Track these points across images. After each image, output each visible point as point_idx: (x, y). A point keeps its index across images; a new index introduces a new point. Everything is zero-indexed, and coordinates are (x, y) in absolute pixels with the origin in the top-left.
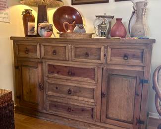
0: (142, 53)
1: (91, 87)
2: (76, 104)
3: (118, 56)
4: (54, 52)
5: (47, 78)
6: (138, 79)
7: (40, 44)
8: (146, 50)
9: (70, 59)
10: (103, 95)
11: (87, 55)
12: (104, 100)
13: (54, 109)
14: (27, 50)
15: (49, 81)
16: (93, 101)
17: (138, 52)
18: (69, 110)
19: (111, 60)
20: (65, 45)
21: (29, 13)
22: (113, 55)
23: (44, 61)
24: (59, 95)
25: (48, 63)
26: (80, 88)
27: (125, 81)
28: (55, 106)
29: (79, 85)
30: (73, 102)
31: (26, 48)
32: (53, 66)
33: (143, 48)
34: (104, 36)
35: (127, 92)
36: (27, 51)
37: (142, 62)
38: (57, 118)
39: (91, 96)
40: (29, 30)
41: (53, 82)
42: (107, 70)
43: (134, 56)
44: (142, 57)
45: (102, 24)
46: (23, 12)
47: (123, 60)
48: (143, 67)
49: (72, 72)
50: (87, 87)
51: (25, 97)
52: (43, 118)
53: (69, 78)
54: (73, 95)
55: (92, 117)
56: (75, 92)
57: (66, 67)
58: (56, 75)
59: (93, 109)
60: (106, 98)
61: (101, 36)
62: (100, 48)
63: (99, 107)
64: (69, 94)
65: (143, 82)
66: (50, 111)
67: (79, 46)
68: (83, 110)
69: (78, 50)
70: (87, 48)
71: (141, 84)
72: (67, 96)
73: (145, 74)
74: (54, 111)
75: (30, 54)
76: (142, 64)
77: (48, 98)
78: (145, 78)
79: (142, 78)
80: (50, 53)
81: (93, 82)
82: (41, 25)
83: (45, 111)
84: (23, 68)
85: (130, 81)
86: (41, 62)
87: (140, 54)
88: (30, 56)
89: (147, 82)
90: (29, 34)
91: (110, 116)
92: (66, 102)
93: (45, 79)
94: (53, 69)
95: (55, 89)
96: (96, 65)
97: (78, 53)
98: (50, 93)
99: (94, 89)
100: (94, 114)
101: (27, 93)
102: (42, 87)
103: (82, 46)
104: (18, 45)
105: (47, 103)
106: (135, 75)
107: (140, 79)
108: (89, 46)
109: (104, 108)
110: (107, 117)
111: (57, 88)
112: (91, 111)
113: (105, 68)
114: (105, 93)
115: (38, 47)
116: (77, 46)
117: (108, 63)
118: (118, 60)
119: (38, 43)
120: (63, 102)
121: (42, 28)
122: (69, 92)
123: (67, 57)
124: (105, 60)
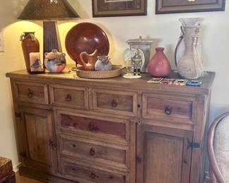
0: (191, 106)
1: (120, 148)
2: (101, 169)
3: (158, 108)
4: (69, 98)
5: (60, 132)
6: (186, 141)
7: (48, 86)
8: (195, 103)
9: (91, 107)
10: (138, 159)
11: (114, 104)
12: (140, 166)
13: (72, 172)
15: (63, 136)
16: (124, 166)
17: (185, 105)
18: (93, 175)
20: (83, 89)
21: (30, 37)
22: (150, 106)
23: (54, 109)
24: (77, 155)
25: (61, 112)
26: (106, 147)
27: (168, 142)
28: (74, 169)
29: (105, 145)
30: (97, 166)
31: (29, 90)
32: (68, 116)
33: (192, 99)
34: (139, 75)
35: (170, 157)
36: (31, 94)
37: (191, 119)
39: (122, 159)
40: (31, 64)
41: (68, 138)
42: (142, 126)
43: (179, 110)
44: (190, 112)
45: (134, 57)
46: (22, 36)
47: (164, 114)
48: (193, 126)
49: (94, 126)
50: (116, 147)
51: (32, 155)
53: (90, 133)
54: (97, 157)
56: (100, 153)
57: (85, 118)
58: (72, 128)
59: (124, 177)
60: (142, 163)
62: (132, 97)
63: (133, 174)
64: (92, 155)
65: (192, 145)
67: (102, 91)
68: (111, 178)
69: (102, 96)
70: (113, 95)
71: (190, 149)
72: (89, 158)
73: (196, 135)
74: (72, 175)
75: (35, 97)
76: (190, 122)
77: (63, 159)
78: (196, 141)
79: (191, 141)
80: (63, 99)
81: (124, 141)
82: (49, 55)
83: (59, 175)
84: (26, 116)
85: (174, 143)
86: (51, 110)
87: (187, 108)
88: (34, 101)
89: (197, 145)
90: (32, 70)
92: (88, 165)
93: (58, 132)
94: (68, 120)
95: (72, 146)
96: (127, 118)
97: (101, 100)
98: (65, 152)
99: (125, 151)
101: (34, 150)
102: (54, 144)
103: (107, 92)
104: (17, 85)
105: (62, 165)
106: (182, 136)
107: (188, 141)
109: (140, 176)
111: (75, 146)
112: (123, 180)
113: (139, 124)
114: (141, 157)
115: (46, 90)
116: (99, 91)
117: (144, 117)
118: (157, 113)
119: (45, 84)
120: (84, 164)
121: (49, 60)
122: (92, 152)
123: (87, 104)
124: (139, 113)
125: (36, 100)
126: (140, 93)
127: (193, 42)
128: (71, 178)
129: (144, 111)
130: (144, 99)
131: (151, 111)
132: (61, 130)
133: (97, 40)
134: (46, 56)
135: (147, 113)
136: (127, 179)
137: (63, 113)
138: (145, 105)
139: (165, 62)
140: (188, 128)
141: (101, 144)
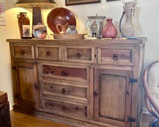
0: (131, 53)
1: (83, 86)
2: (70, 103)
3: (108, 56)
4: (48, 53)
5: (42, 78)
6: (128, 78)
7: (34, 46)
8: (134, 50)
9: (63, 60)
10: (95, 94)
11: (79, 56)
12: (97, 98)
13: (50, 107)
14: (22, 52)
15: (44, 81)
16: (85, 99)
18: (64, 108)
19: (101, 60)
20: (58, 47)
21: (24, 16)
22: (103, 55)
23: (38, 62)
24: (54, 94)
25: (43, 64)
26: (73, 87)
27: (116, 80)
28: (51, 105)
29: (73, 85)
30: (67, 101)
31: (22, 50)
32: (48, 66)
33: (131, 48)
35: (117, 90)
37: (131, 62)
38: (53, 116)
39: (84, 95)
40: (24, 32)
41: (48, 82)
42: (98, 70)
43: (123, 56)
44: (130, 58)
45: (93, 25)
46: (18, 15)
47: (112, 60)
48: (132, 67)
49: (65, 72)
50: (80, 86)
51: (22, 96)
52: (41, 116)
53: (63, 77)
54: (67, 94)
55: (86, 114)
56: (69, 91)
57: (59, 67)
58: (50, 75)
59: (86, 108)
60: (98, 96)
62: (91, 49)
63: (92, 105)
64: (64, 93)
65: (132, 81)
66: (46, 110)
67: (71, 47)
68: (77, 109)
69: (70, 51)
70: (78, 49)
71: (131, 84)
72: (62, 95)
73: (135, 74)
74: (50, 109)
75: (25, 55)
76: (131, 64)
77: (44, 97)
78: (135, 78)
79: (131, 78)
80: (44, 54)
81: (85, 81)
82: (36, 27)
83: (41, 110)
84: (20, 69)
85: (120, 80)
86: (36, 63)
87: (128, 54)
88: (25, 58)
89: (136, 81)
90: (24, 36)
91: (103, 114)
92: (61, 101)
93: (41, 79)
94: (47, 69)
95: (50, 88)
96: (88, 65)
97: (70, 54)
98: (45, 92)
99: (86, 88)
100: (88, 112)
101: (24, 92)
102: (37, 87)
103: (74, 47)
104: (14, 47)
105: (43, 102)
106: (125, 75)
108: (80, 47)
109: (97, 106)
110: (99, 116)
111: (52, 88)
112: (85, 110)
113: (96, 68)
114: (97, 92)
115: (33, 49)
116: (69, 47)
117: (99, 63)
118: (108, 60)
119: (32, 45)
120: (58, 100)
121: (36, 30)
122: (64, 91)
123: (60, 57)
124: (96, 60)
125: (26, 56)
126: (96, 46)
127: (132, 13)
128: (50, 111)
129: (99, 59)
130: (99, 51)
131: (104, 59)
133: (68, 18)
134: (34, 28)
136: (88, 109)
137: (45, 64)
138: (100, 55)
140: (129, 69)
141: (70, 85)
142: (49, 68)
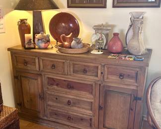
0: (137, 74)
1: (89, 100)
2: (75, 114)
3: (115, 75)
4: (53, 66)
5: (47, 89)
6: (132, 95)
7: (38, 58)
8: (140, 72)
9: (69, 73)
10: (100, 108)
11: (85, 71)
12: (102, 112)
13: (55, 116)
15: (49, 92)
16: (91, 112)
17: (133, 73)
18: (69, 118)
20: (64, 61)
21: (24, 23)
22: (110, 73)
23: (43, 74)
24: (59, 105)
25: (47, 76)
26: (78, 100)
27: (121, 97)
28: (56, 114)
29: (78, 98)
30: (72, 112)
31: (25, 60)
34: (101, 51)
35: (122, 106)
36: (26, 63)
37: (136, 82)
38: (58, 125)
39: (89, 108)
41: (53, 93)
42: (104, 86)
43: (129, 76)
44: (136, 78)
45: (99, 40)
46: (19, 22)
47: (119, 79)
48: (137, 87)
49: (70, 86)
50: (85, 100)
51: (26, 105)
52: (45, 124)
53: (68, 90)
54: (72, 106)
55: (91, 125)
56: (74, 103)
57: (65, 80)
58: (55, 87)
59: (91, 119)
60: (103, 110)
61: (99, 51)
62: (98, 67)
63: (96, 118)
64: (69, 105)
65: (137, 99)
66: (51, 119)
68: (82, 120)
71: (135, 101)
72: (67, 107)
73: (139, 93)
74: (55, 118)
75: (29, 65)
76: (136, 84)
77: (49, 107)
78: (139, 96)
79: (136, 96)
80: (49, 67)
81: (91, 96)
82: (38, 36)
83: (45, 118)
84: (23, 79)
85: (125, 98)
86: (41, 75)
87: (134, 75)
88: (29, 68)
89: (140, 99)
90: (27, 46)
91: (107, 125)
92: (66, 112)
93: (45, 89)
94: (52, 81)
95: (55, 99)
96: (94, 81)
97: (76, 69)
98: (50, 103)
99: (92, 102)
100: (93, 123)
101: (28, 101)
102: (42, 97)
103: (80, 63)
104: (16, 57)
105: (48, 111)
106: (130, 93)
107: (134, 96)
109: (102, 119)
110: (104, 127)
111: (57, 99)
112: (89, 121)
113: (102, 85)
114: (103, 106)
115: (37, 60)
116: (75, 63)
117: (105, 81)
118: (114, 78)
119: (36, 56)
120: (63, 111)
121: (39, 40)
122: (69, 103)
123: (66, 71)
124: (102, 77)
126: (103, 64)
127: (139, 30)
128: (54, 120)
129: (105, 77)
130: (106, 69)
131: (110, 77)
132: (48, 88)
133: (71, 25)
134: (36, 37)
135: (108, 78)
136: (93, 121)
137: (50, 76)
138: (106, 73)
139: (119, 43)
140: (134, 88)
141: (75, 98)
142: (54, 81)
